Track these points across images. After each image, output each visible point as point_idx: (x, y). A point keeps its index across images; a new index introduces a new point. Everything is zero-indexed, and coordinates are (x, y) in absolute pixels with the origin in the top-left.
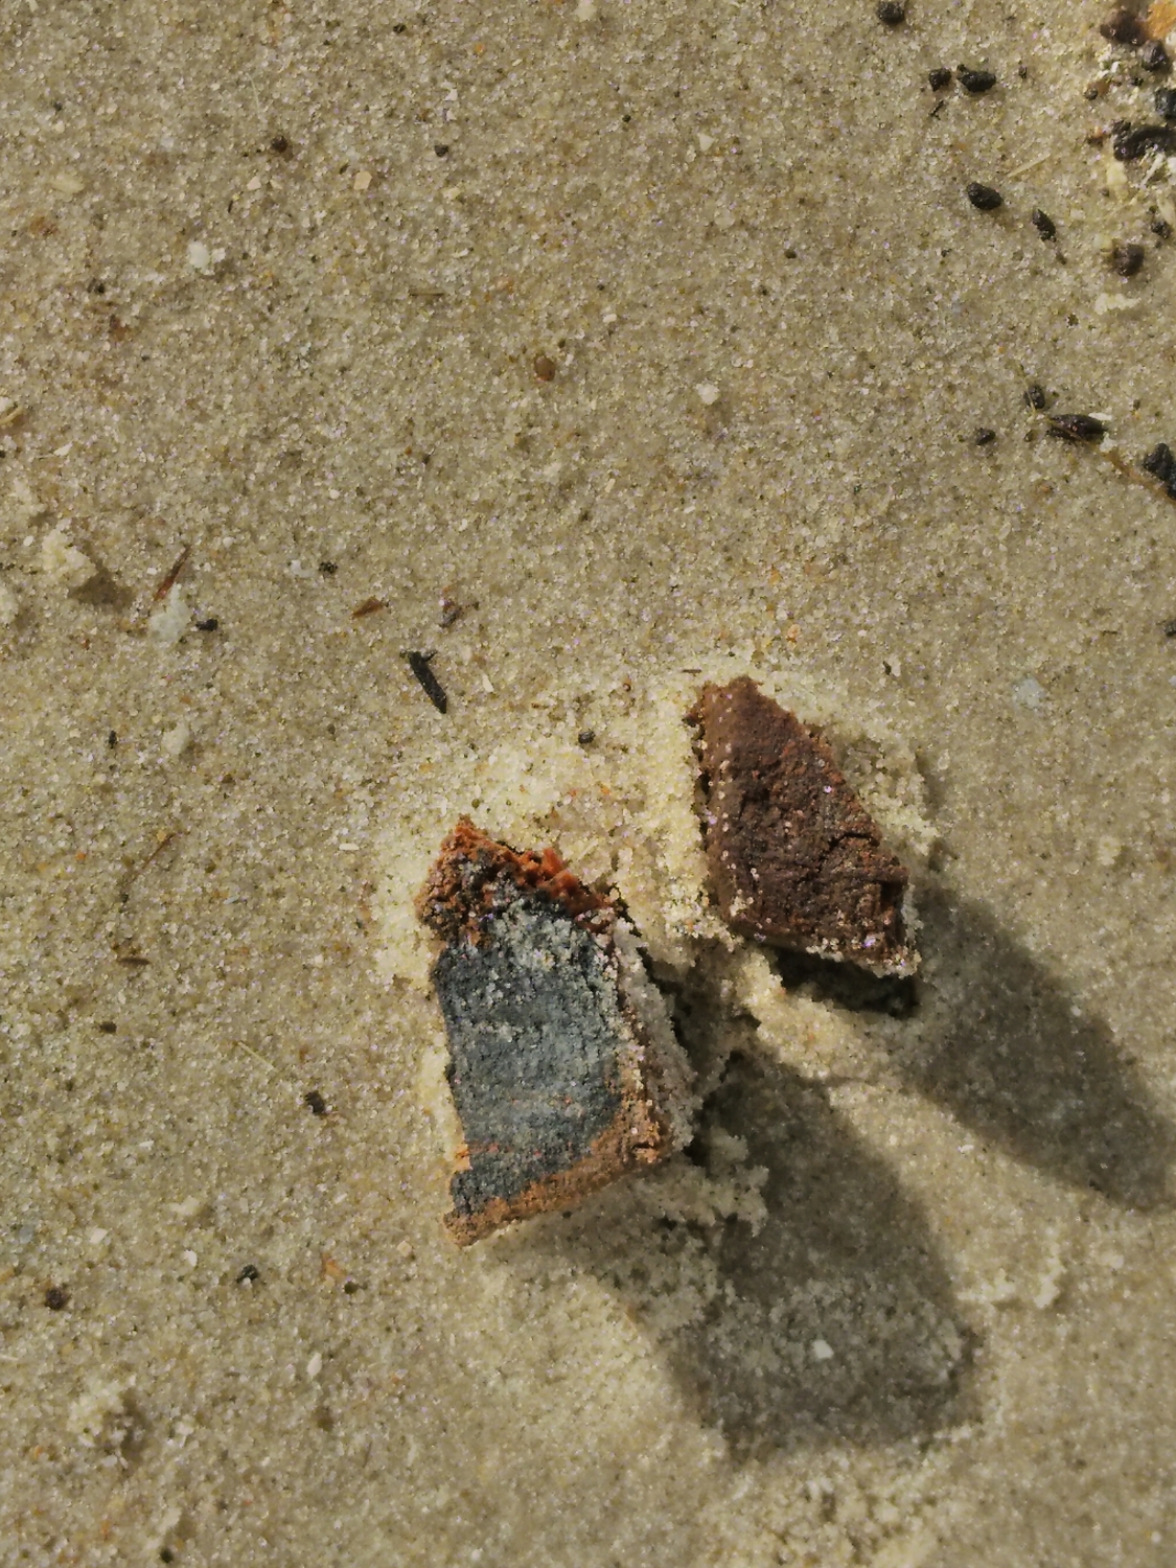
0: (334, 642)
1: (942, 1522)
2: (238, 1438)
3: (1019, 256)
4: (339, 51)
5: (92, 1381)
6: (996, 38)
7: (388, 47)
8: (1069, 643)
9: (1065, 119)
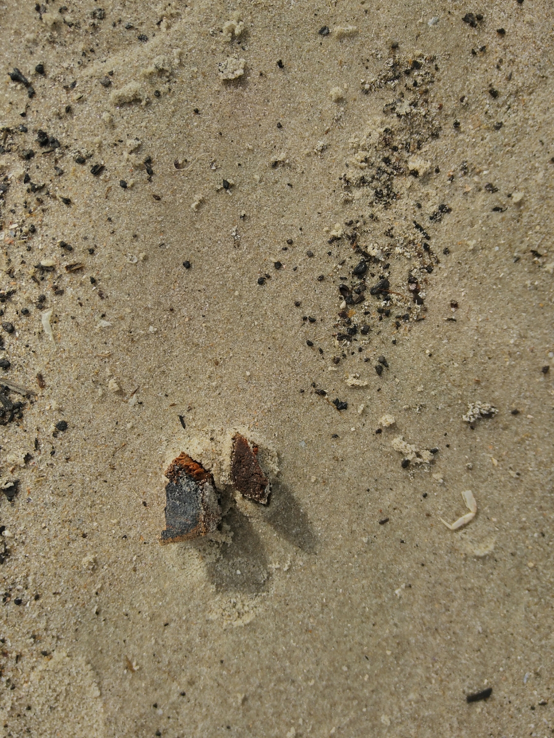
0: (165, 411)
1: (257, 612)
2: (116, 571)
3: (315, 356)
4: (187, 293)
5: (88, 554)
6: (317, 312)
7: (197, 294)
8: (312, 435)
9: (328, 330)
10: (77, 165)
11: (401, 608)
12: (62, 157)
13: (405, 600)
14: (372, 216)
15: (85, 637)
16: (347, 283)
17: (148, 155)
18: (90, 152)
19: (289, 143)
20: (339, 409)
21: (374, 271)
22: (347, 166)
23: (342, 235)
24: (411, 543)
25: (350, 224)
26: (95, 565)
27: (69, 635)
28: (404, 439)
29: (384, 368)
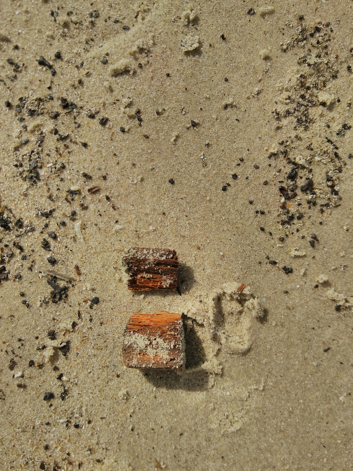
1: (244, 421)
2: (143, 399)
3: (266, 237)
4: (173, 201)
5: (122, 389)
6: (265, 207)
7: (180, 201)
8: (270, 293)
9: (274, 219)
10: (89, 119)
11: (345, 410)
12: (79, 115)
13: (347, 404)
14: (296, 137)
15: (125, 447)
16: (284, 185)
17: (137, 108)
18: (98, 110)
19: (234, 91)
20: (287, 273)
21: (301, 175)
22: (276, 103)
23: (277, 152)
24: (348, 364)
25: (282, 143)
26: (128, 396)
27: (114, 447)
28: (335, 291)
29: (316, 242)
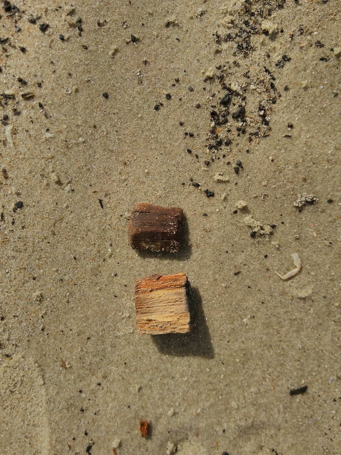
0: (90, 196)
2: (56, 302)
3: (192, 160)
4: (105, 115)
5: (37, 291)
6: (195, 130)
7: (112, 116)
8: (189, 214)
9: (202, 142)
10: (30, 24)
11: (247, 331)
12: (20, 19)
13: (250, 326)
14: (235, 63)
15: (34, 345)
16: (216, 110)
17: (79, 17)
18: (39, 15)
19: (178, 9)
20: (208, 197)
21: (235, 102)
22: (219, 26)
23: (214, 75)
24: (255, 288)
25: (219, 68)
26: (41, 298)
27: (24, 344)
28: (252, 217)
29: (240, 169)
